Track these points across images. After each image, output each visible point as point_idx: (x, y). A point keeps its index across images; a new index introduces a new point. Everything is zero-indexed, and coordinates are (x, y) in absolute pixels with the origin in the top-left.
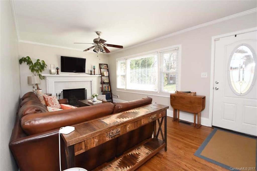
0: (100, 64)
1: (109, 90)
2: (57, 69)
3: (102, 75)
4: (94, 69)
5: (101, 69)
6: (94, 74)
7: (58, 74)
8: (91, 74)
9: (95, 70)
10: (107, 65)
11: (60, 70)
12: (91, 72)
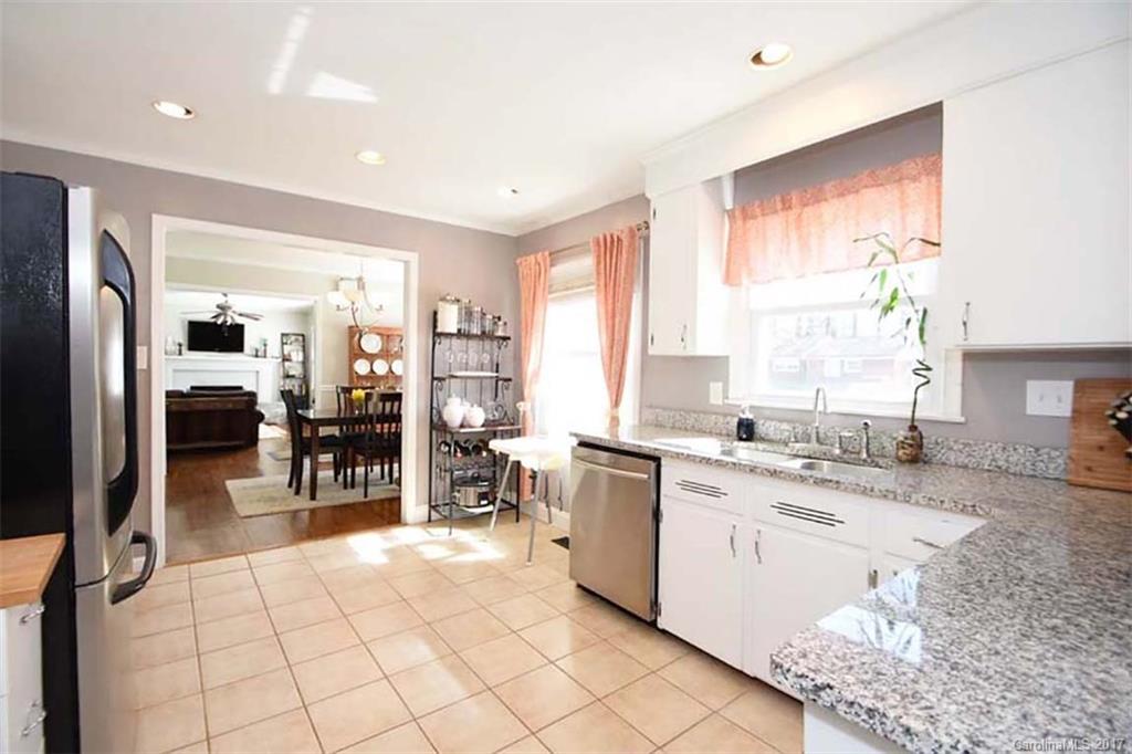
0: (283, 335)
1: (304, 392)
2: (180, 345)
3: (286, 359)
4: (265, 345)
5: (285, 347)
6: (265, 357)
7: (180, 354)
8: (257, 356)
9: (268, 348)
10: (303, 336)
11: (184, 349)
12: (257, 351)
